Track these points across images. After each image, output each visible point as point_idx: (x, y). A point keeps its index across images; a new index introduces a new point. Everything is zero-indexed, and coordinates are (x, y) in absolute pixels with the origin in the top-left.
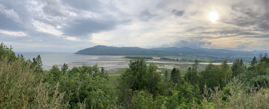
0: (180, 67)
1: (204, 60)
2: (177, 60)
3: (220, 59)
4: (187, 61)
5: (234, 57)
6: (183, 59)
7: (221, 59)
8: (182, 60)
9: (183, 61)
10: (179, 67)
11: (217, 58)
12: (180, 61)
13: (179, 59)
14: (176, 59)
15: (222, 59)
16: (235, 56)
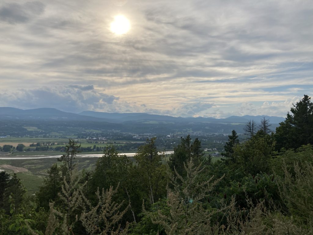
0: (29, 169)
1: (99, 146)
2: (20, 149)
3: (138, 140)
4: (51, 149)
5: (178, 135)
6: (38, 144)
7: (141, 140)
8: (35, 148)
9: (37, 149)
10: (27, 170)
11: (130, 138)
12: (28, 150)
13: (27, 145)
14: (15, 145)
15: (144, 140)
16: (179, 133)
